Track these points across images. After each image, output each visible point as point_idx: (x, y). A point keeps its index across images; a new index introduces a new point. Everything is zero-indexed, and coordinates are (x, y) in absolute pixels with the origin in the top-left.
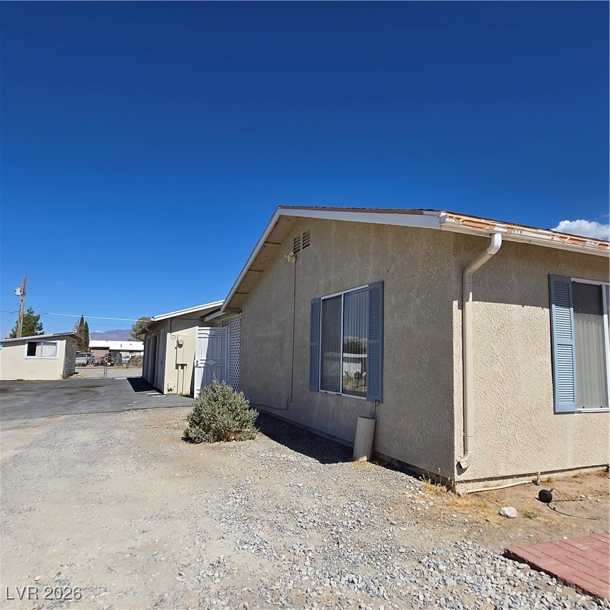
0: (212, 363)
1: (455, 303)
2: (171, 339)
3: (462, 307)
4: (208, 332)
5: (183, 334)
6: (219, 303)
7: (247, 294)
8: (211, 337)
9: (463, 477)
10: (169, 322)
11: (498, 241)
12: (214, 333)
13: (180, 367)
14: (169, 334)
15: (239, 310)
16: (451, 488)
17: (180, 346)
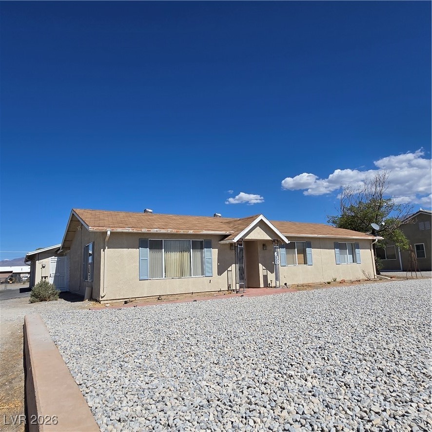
0: (58, 274)
1: (102, 250)
2: (39, 264)
3: (104, 251)
4: (56, 259)
5: (44, 261)
6: (60, 245)
7: (72, 241)
8: (58, 262)
9: (103, 299)
10: (37, 255)
11: (109, 233)
12: (59, 259)
13: (44, 278)
14: (37, 261)
15: (69, 248)
16: (100, 303)
17: (44, 267)
